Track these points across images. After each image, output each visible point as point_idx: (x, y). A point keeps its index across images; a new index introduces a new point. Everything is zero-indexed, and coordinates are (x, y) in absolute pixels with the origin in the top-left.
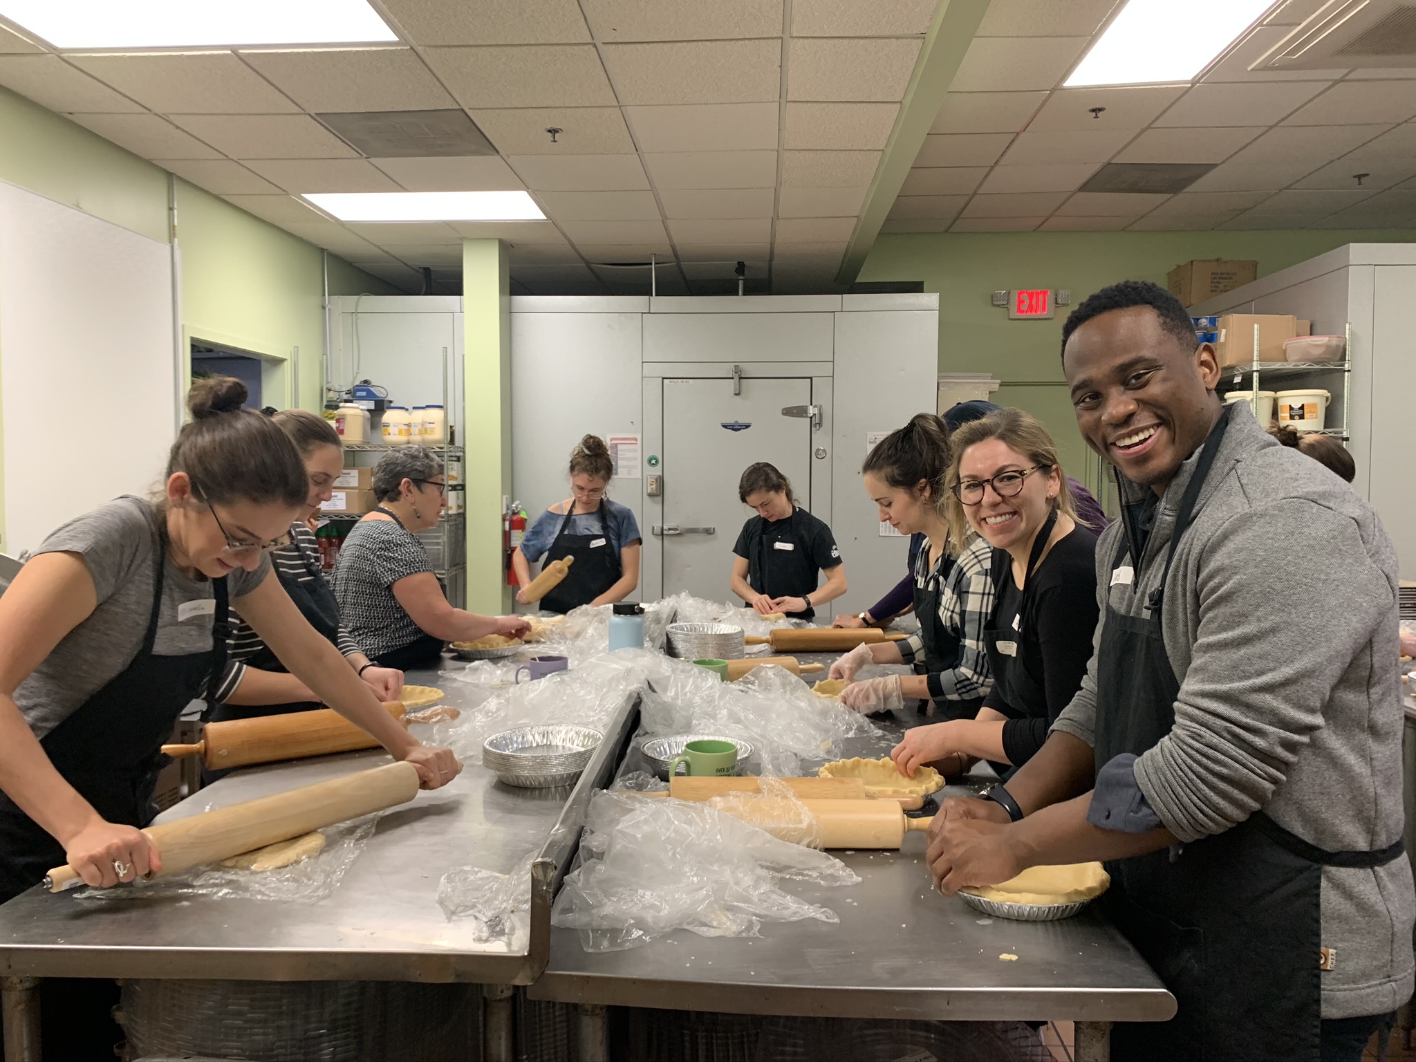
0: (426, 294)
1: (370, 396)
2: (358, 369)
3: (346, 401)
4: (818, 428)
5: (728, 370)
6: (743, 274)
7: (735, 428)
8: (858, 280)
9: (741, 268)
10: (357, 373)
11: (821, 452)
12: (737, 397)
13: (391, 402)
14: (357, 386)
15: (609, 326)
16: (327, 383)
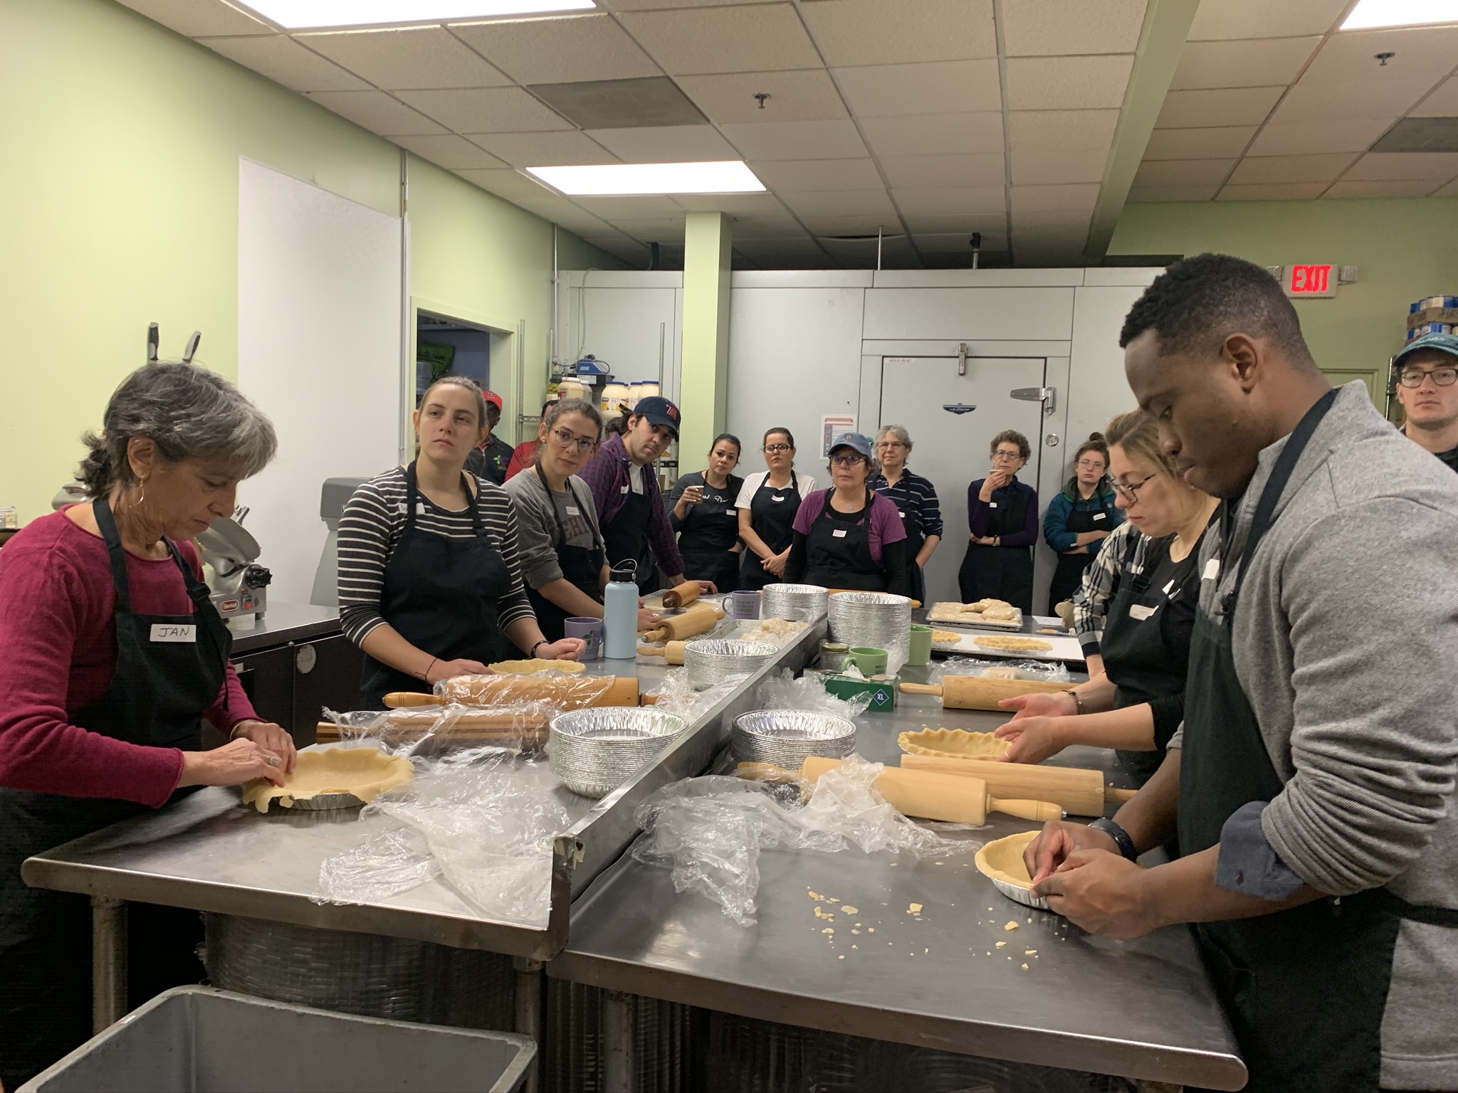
0: (653, 269)
1: (593, 371)
2: (583, 344)
3: (570, 375)
4: (1050, 412)
5: (954, 348)
6: (978, 246)
7: (959, 410)
8: (1107, 254)
9: (976, 239)
10: (582, 348)
11: (1053, 438)
12: (962, 377)
13: (613, 377)
14: (581, 361)
15: (830, 301)
16: (554, 357)
